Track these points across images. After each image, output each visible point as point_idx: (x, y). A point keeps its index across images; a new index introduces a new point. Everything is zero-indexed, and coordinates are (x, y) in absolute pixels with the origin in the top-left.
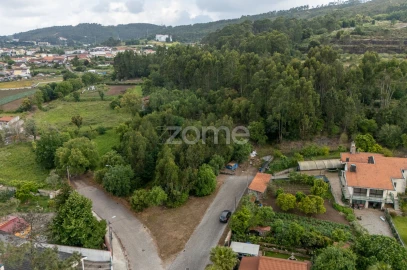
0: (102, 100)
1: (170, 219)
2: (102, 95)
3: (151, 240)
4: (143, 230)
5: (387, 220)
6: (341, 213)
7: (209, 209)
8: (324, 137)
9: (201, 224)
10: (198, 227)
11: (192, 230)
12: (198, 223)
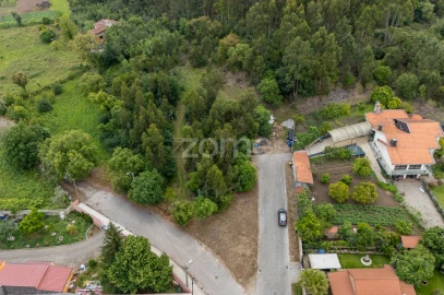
0: (20, 25)
1: (224, 228)
2: (19, 19)
3: (216, 261)
4: (201, 249)
5: (427, 191)
6: (388, 193)
7: (260, 209)
8: (338, 89)
9: (261, 231)
10: (260, 237)
11: (256, 241)
12: (258, 231)
